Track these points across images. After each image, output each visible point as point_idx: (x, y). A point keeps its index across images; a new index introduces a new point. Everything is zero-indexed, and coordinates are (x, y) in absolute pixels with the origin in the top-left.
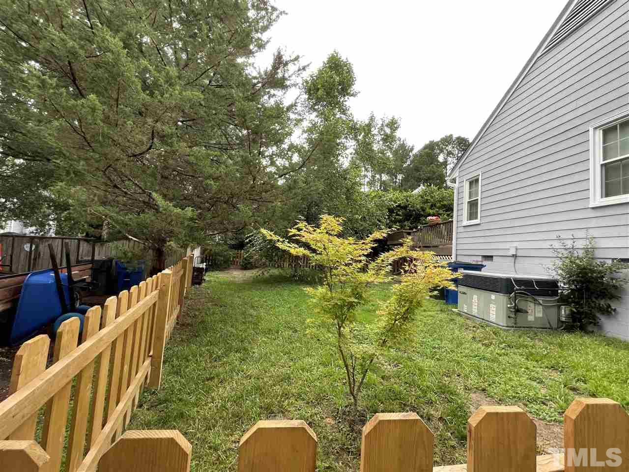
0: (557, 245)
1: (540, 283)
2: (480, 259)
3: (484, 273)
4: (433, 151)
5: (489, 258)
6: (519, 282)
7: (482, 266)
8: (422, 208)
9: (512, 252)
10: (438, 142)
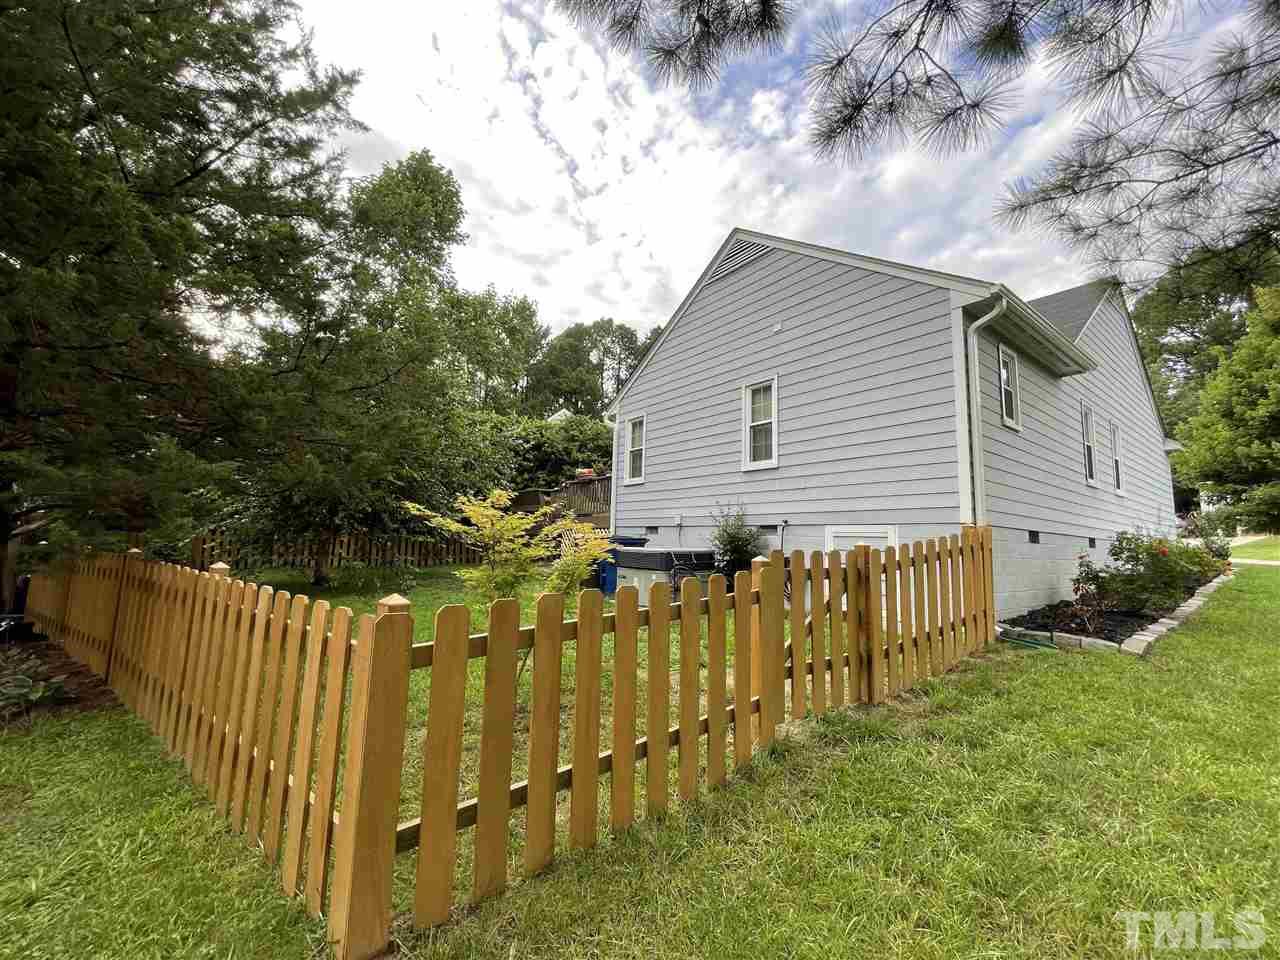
0: (716, 512)
1: (699, 556)
2: (644, 531)
3: (647, 549)
4: (581, 341)
5: (653, 529)
6: (681, 556)
7: (645, 541)
8: (565, 449)
9: (677, 521)
10: (590, 328)
